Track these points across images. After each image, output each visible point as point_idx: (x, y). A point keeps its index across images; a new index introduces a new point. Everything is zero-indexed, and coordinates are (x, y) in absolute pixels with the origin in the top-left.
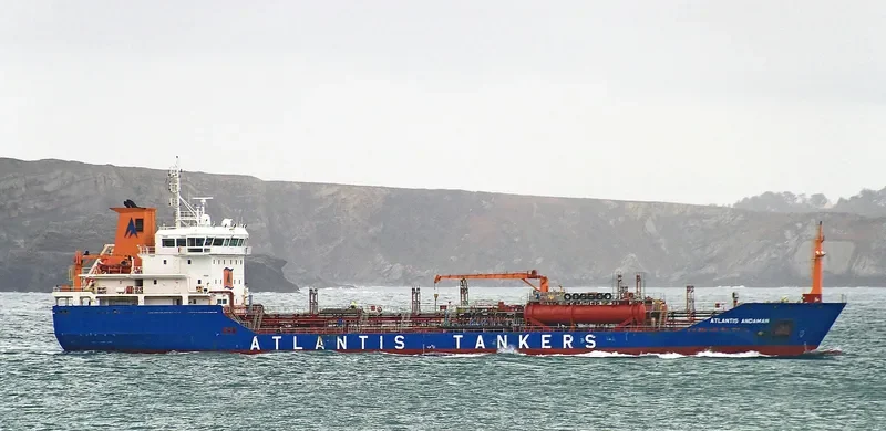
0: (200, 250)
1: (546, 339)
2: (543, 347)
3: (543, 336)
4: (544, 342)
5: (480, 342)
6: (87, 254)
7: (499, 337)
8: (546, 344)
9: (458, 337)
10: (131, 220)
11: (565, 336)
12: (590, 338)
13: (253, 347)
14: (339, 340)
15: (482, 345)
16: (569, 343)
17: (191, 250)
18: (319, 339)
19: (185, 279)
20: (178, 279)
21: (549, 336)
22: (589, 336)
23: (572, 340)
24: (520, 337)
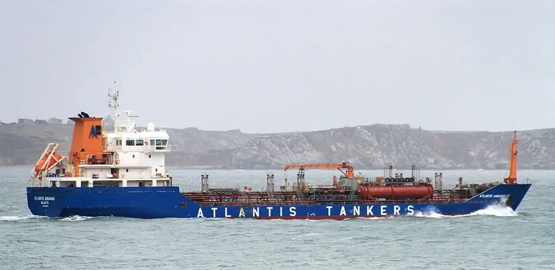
1: (384, 209)
2: (382, 214)
3: (382, 207)
4: (382, 210)
5: (343, 211)
6: (83, 150)
7: (355, 207)
8: (384, 212)
9: (329, 208)
10: (93, 127)
11: (395, 207)
12: (410, 208)
13: (199, 215)
14: (254, 210)
15: (345, 213)
16: (398, 211)
18: (242, 210)
19: (146, 168)
20: (142, 168)
21: (386, 207)
22: (411, 206)
23: (399, 209)
24: (368, 207)
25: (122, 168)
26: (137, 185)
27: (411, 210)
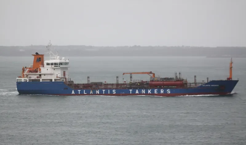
0: (57, 66)
1: (156, 91)
2: (155, 93)
3: (155, 90)
4: (155, 91)
5: (137, 92)
6: (26, 67)
7: (143, 90)
8: (156, 92)
9: (131, 90)
10: (38, 58)
11: (161, 90)
13: (72, 93)
14: (97, 91)
15: (138, 93)
17: (55, 66)
18: (91, 91)
19: (53, 74)
20: (51, 74)
21: (157, 90)
22: (168, 90)
23: (163, 91)
24: (149, 90)
25: (43, 74)
26: (49, 81)
27: (169, 91)
